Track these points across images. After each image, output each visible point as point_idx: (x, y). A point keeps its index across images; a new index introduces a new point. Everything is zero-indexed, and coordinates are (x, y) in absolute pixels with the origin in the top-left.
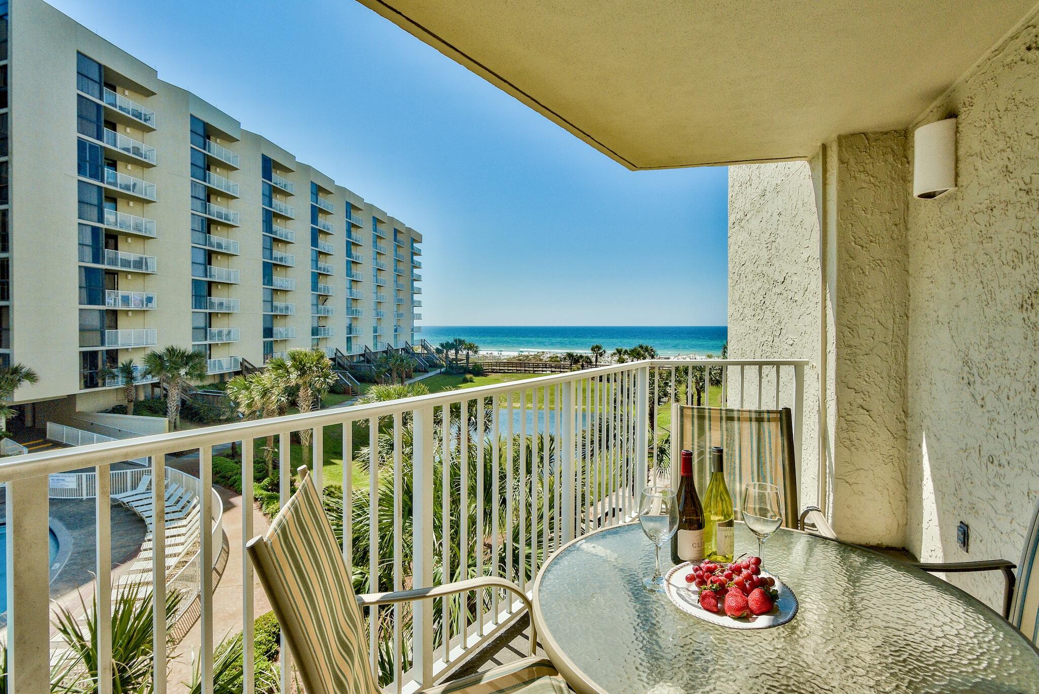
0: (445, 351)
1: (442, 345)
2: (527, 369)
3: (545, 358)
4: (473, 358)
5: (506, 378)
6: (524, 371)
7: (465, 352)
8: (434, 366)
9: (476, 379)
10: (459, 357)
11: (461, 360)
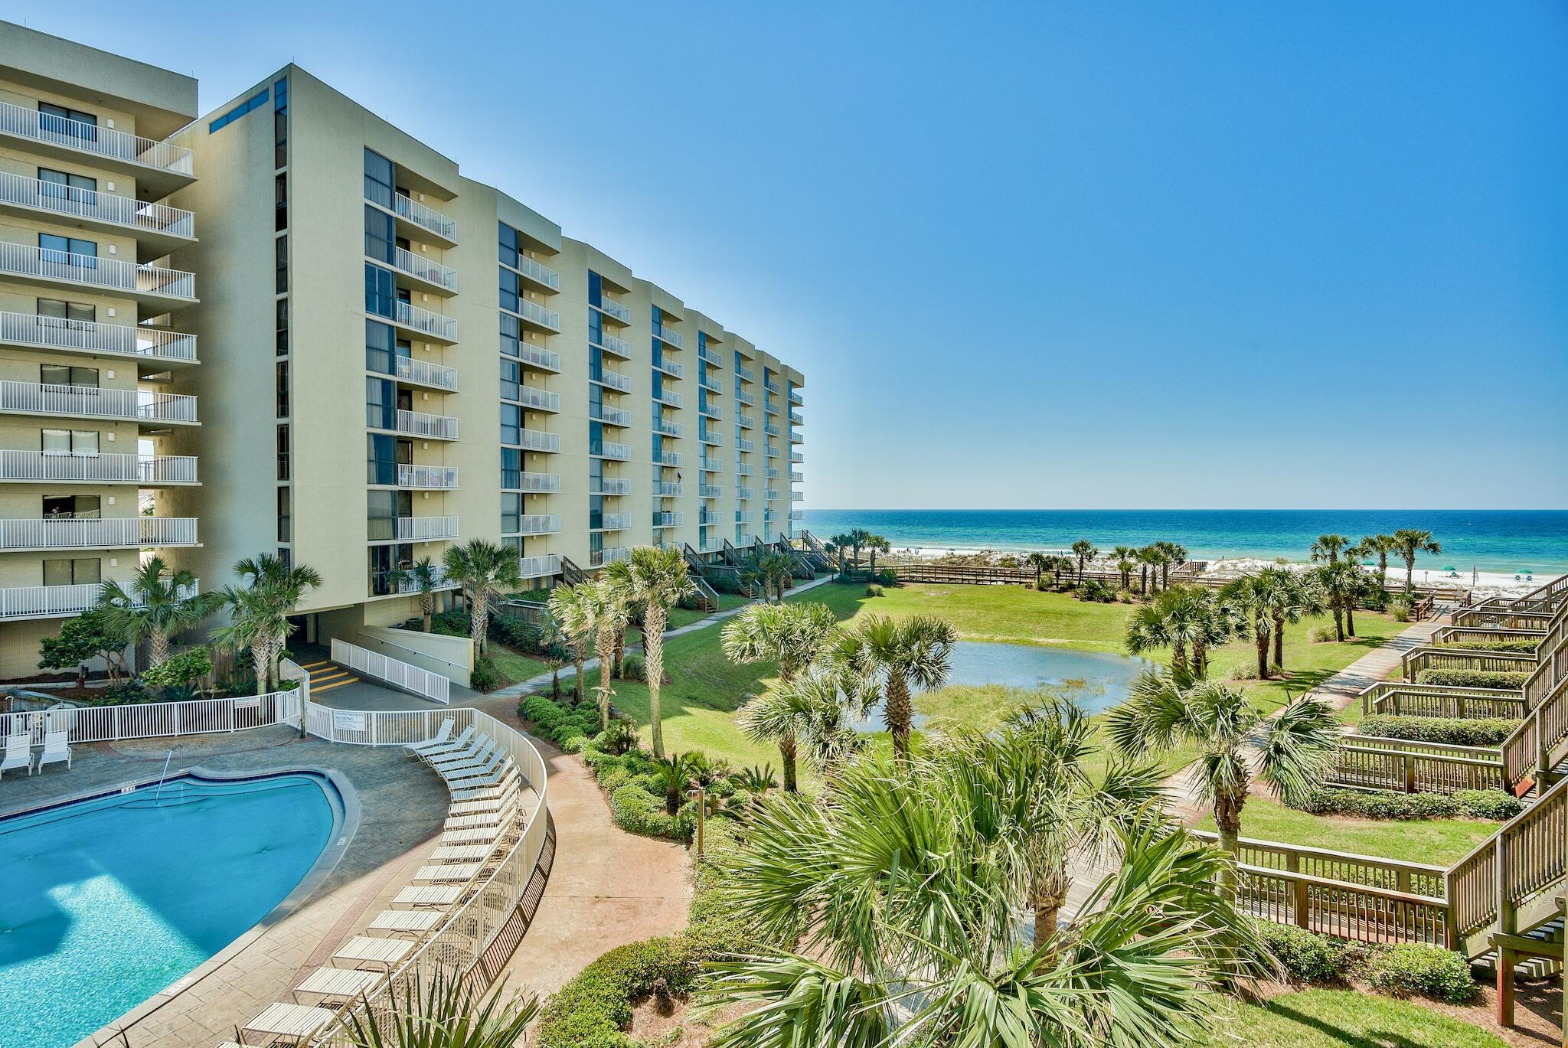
0: (839, 547)
1: (835, 539)
2: (964, 577)
3: (995, 559)
4: (881, 559)
5: (933, 590)
6: (960, 581)
7: (869, 550)
8: (823, 570)
9: (885, 591)
10: (859, 557)
11: (863, 562)
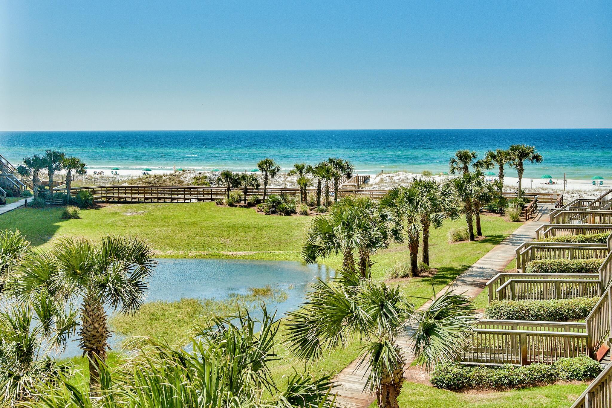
0: (32, 170)
1: (28, 162)
2: (160, 196)
3: (188, 179)
4: (77, 181)
5: (129, 210)
6: (156, 200)
7: (64, 172)
8: (16, 194)
9: (82, 213)
10: (54, 179)
11: (58, 184)
